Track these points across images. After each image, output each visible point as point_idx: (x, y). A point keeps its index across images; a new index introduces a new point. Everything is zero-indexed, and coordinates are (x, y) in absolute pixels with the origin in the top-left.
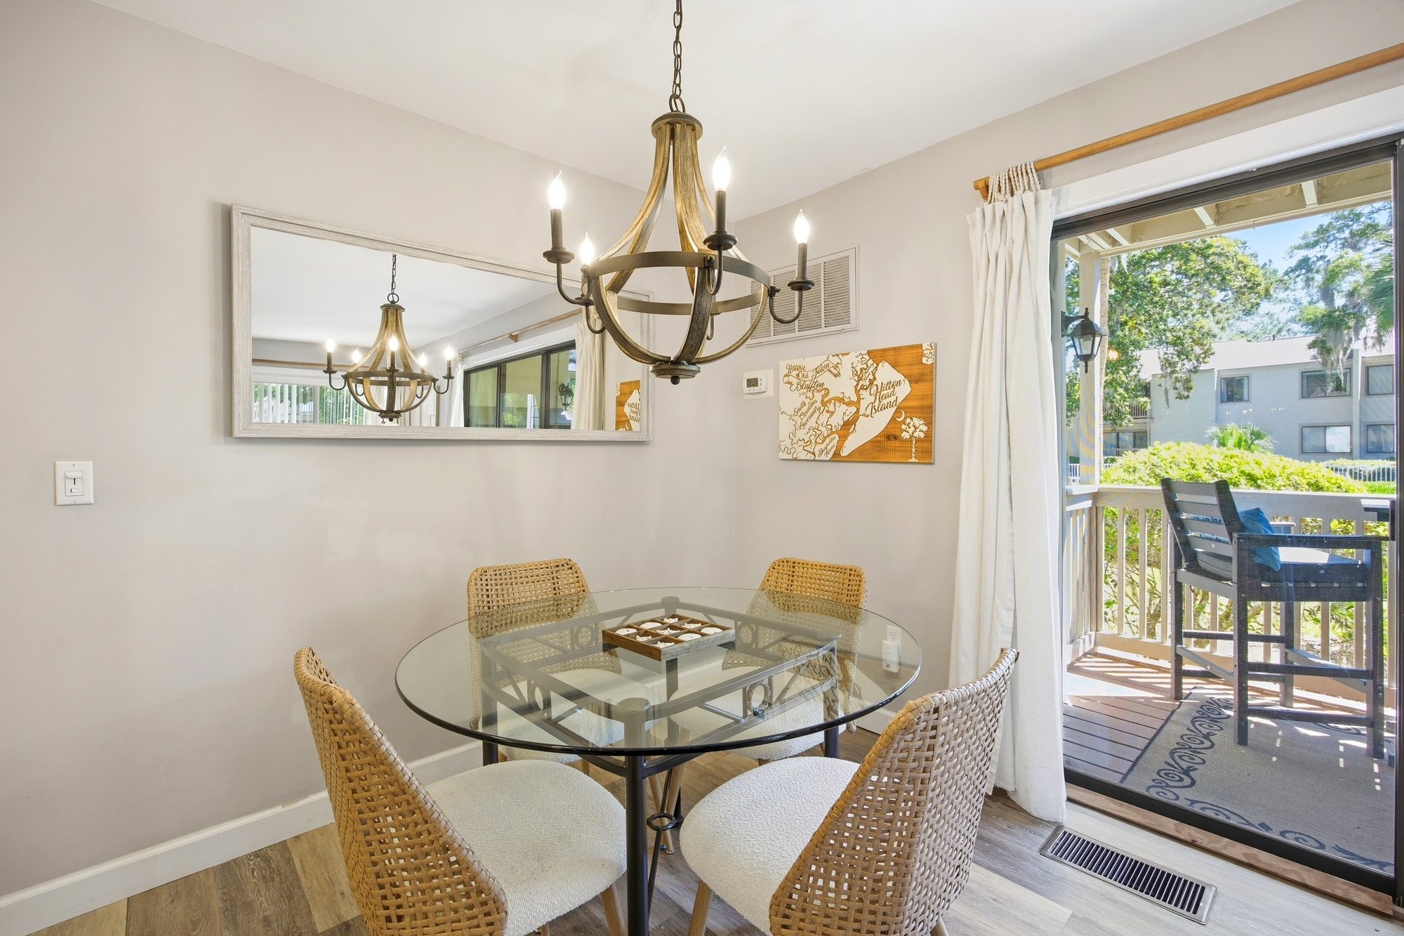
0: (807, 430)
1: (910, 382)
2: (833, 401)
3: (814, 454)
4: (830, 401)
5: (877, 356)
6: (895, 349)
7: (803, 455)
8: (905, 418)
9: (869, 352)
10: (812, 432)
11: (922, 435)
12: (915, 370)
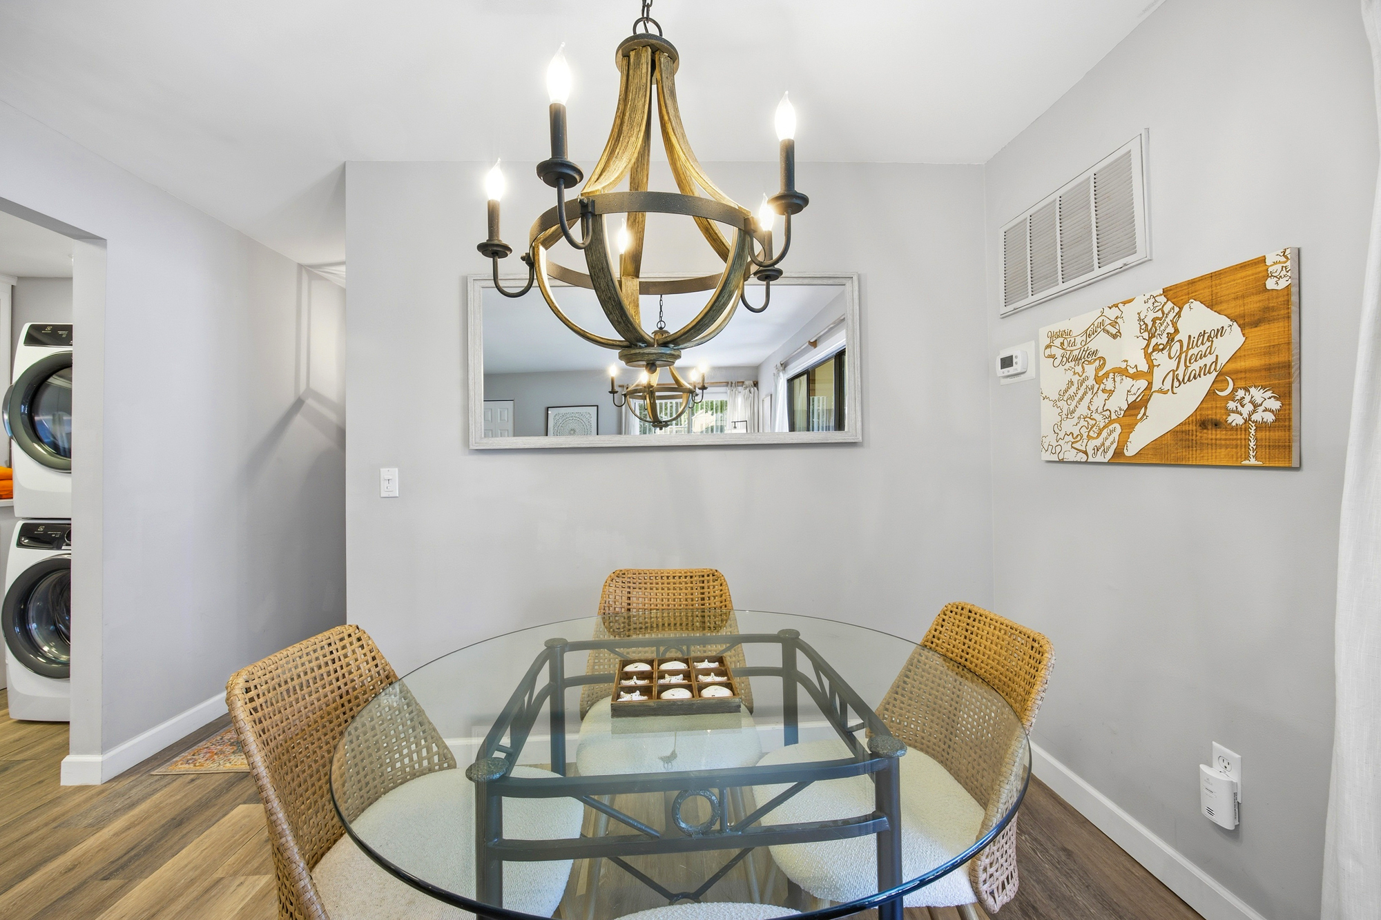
0: (1075, 420)
1: (1242, 327)
2: (1111, 375)
3: (1085, 453)
4: (1106, 375)
5: (1178, 294)
6: (1212, 276)
7: (1071, 455)
8: (1235, 390)
9: (1166, 292)
10: (1083, 423)
11: (1270, 417)
12: (1253, 304)
